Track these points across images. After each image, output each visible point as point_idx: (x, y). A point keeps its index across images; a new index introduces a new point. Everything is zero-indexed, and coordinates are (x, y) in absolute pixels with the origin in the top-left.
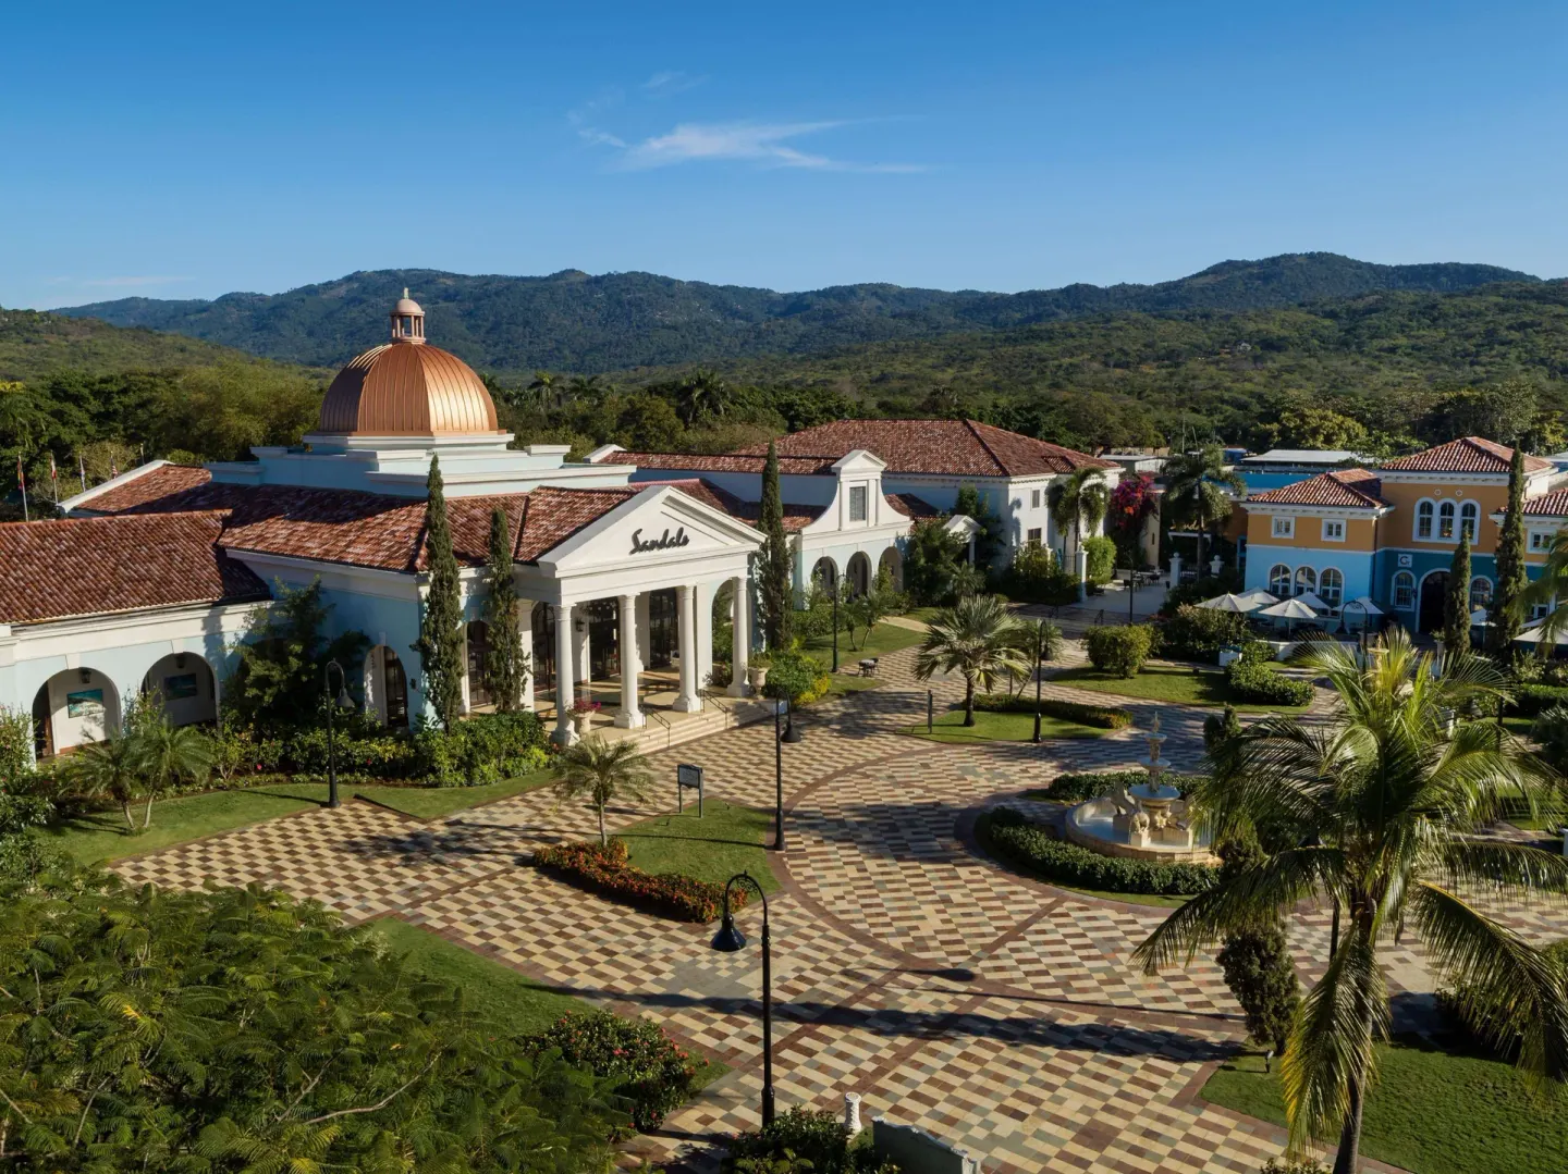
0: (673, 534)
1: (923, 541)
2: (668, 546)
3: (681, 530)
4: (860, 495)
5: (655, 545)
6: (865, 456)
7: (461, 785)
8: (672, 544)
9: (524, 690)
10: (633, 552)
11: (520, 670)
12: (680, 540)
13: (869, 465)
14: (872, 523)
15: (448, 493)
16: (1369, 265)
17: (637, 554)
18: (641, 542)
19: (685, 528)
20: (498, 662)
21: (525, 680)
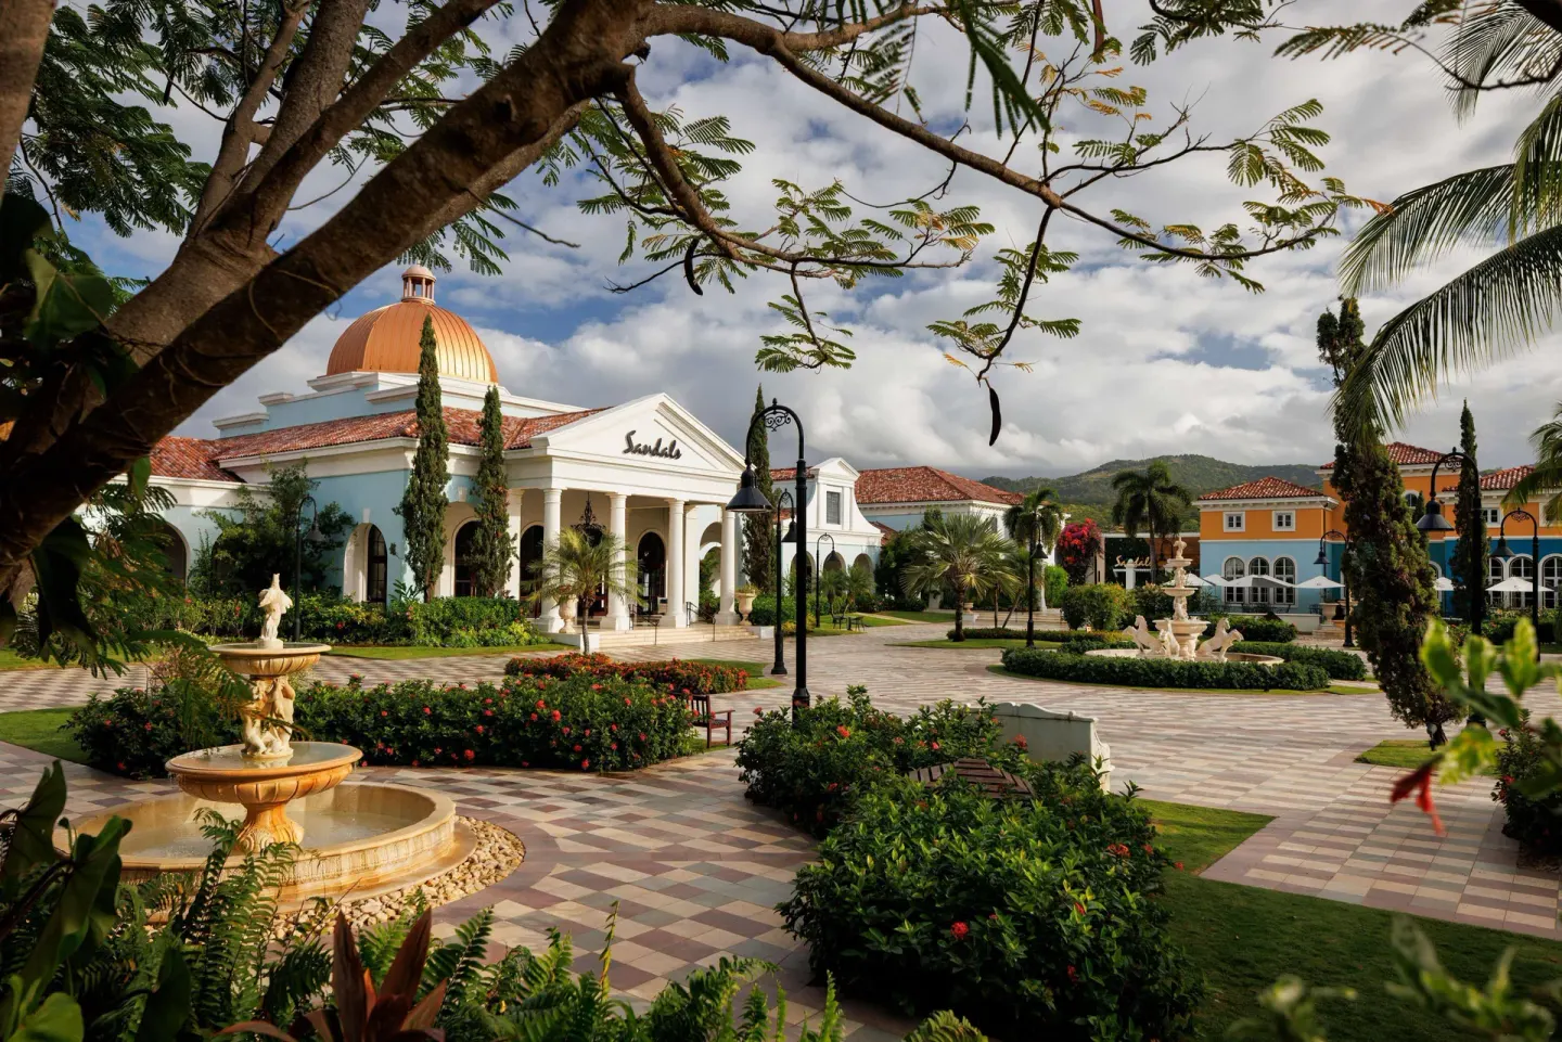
0: (665, 444)
1: (894, 549)
2: (661, 455)
3: (674, 444)
4: (834, 499)
5: (646, 451)
6: (840, 463)
7: (435, 645)
8: (663, 454)
9: (509, 575)
10: (626, 452)
11: (505, 554)
12: (673, 453)
13: (844, 473)
14: (847, 528)
15: (445, 401)
16: (1233, 465)
17: (630, 455)
18: (635, 444)
19: (678, 442)
20: (484, 541)
21: (511, 565)
